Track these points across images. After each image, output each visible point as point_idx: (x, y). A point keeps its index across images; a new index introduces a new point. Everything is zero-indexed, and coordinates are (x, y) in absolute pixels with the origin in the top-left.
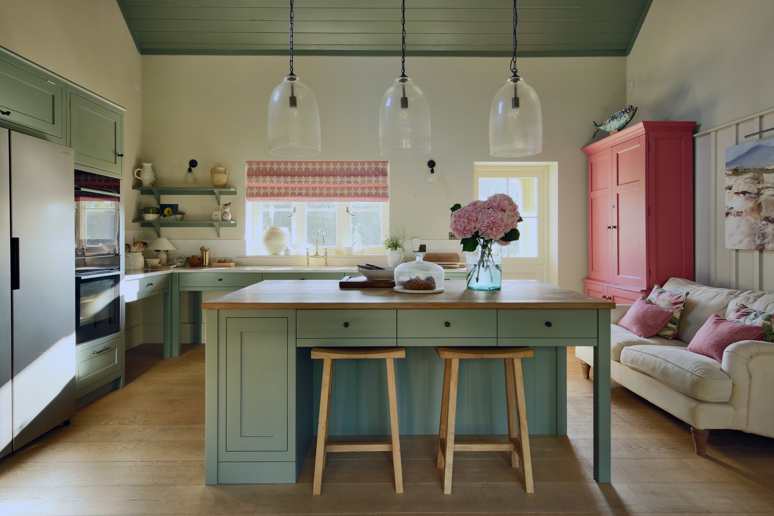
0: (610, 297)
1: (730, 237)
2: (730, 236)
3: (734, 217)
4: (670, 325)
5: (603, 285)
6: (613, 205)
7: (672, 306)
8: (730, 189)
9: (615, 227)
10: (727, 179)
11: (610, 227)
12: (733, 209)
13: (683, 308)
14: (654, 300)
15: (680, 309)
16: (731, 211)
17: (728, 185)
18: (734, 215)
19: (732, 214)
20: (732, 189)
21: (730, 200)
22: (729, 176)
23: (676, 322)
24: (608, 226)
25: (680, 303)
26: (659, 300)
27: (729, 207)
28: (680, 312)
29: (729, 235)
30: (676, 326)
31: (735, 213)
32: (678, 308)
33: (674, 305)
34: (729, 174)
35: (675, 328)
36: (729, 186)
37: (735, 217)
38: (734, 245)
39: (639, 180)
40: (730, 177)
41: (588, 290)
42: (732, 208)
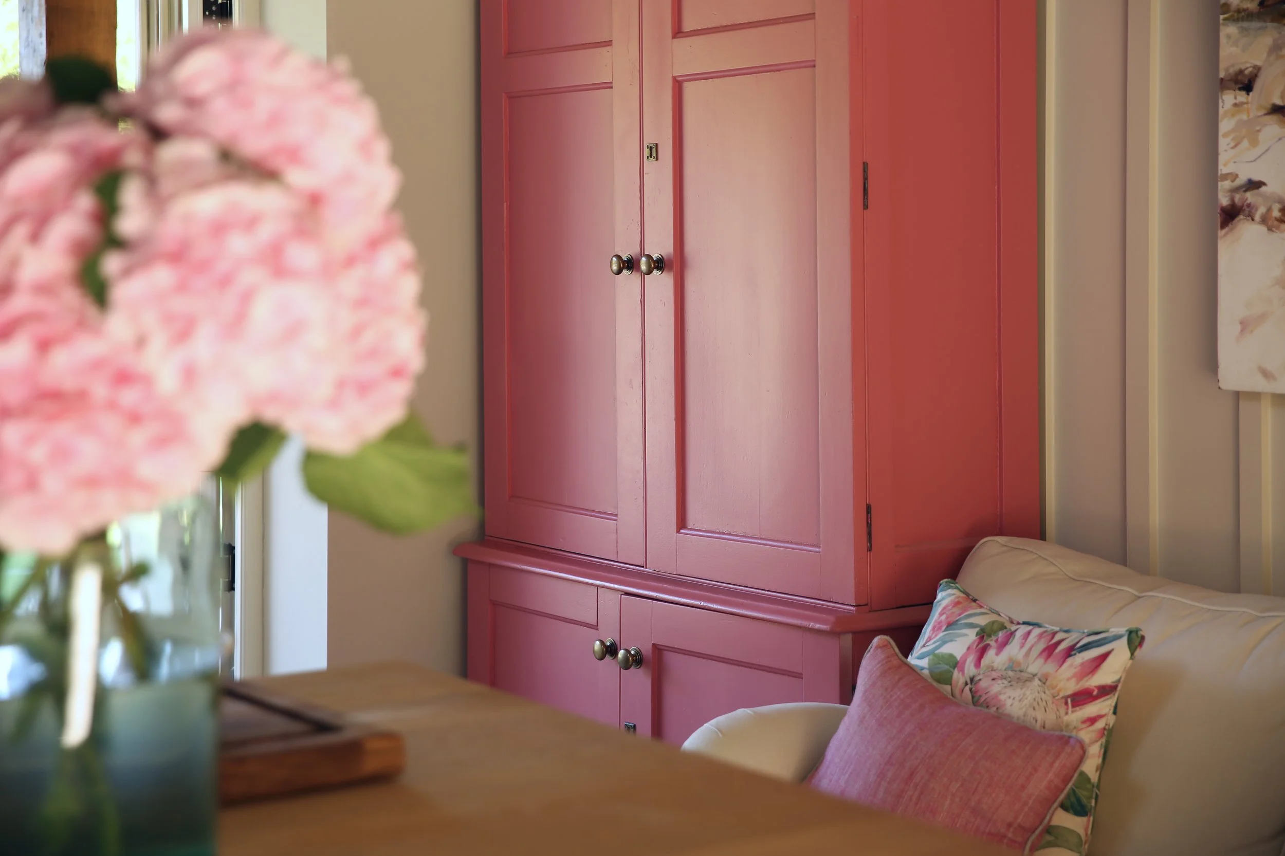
0: (638, 653)
1: (1242, 331)
2: (1245, 326)
3: (1264, 229)
4: (1064, 819)
5: (598, 586)
6: (649, 140)
7: (1062, 710)
8: (1248, 87)
9: (659, 264)
10: (1229, 36)
11: (630, 264)
12: (1263, 189)
13: (1111, 719)
14: (962, 670)
15: (1100, 724)
16: (1250, 197)
17: (1233, 65)
18: (1264, 220)
19: (1257, 217)
20: (1258, 86)
21: (1245, 143)
22: (1243, 19)
23: (1084, 801)
24: (619, 257)
25: (1106, 691)
26: (994, 675)
27: (1242, 179)
28: (1104, 740)
29: (1241, 323)
30: (1085, 819)
31: (1269, 210)
32: (1092, 720)
33: (1075, 705)
34: (1239, 11)
35: (1082, 832)
36: (1241, 72)
37: (1270, 229)
38: (1266, 374)
39: (811, 16)
40: (1245, 24)
41: (495, 604)
42: (1254, 185)
